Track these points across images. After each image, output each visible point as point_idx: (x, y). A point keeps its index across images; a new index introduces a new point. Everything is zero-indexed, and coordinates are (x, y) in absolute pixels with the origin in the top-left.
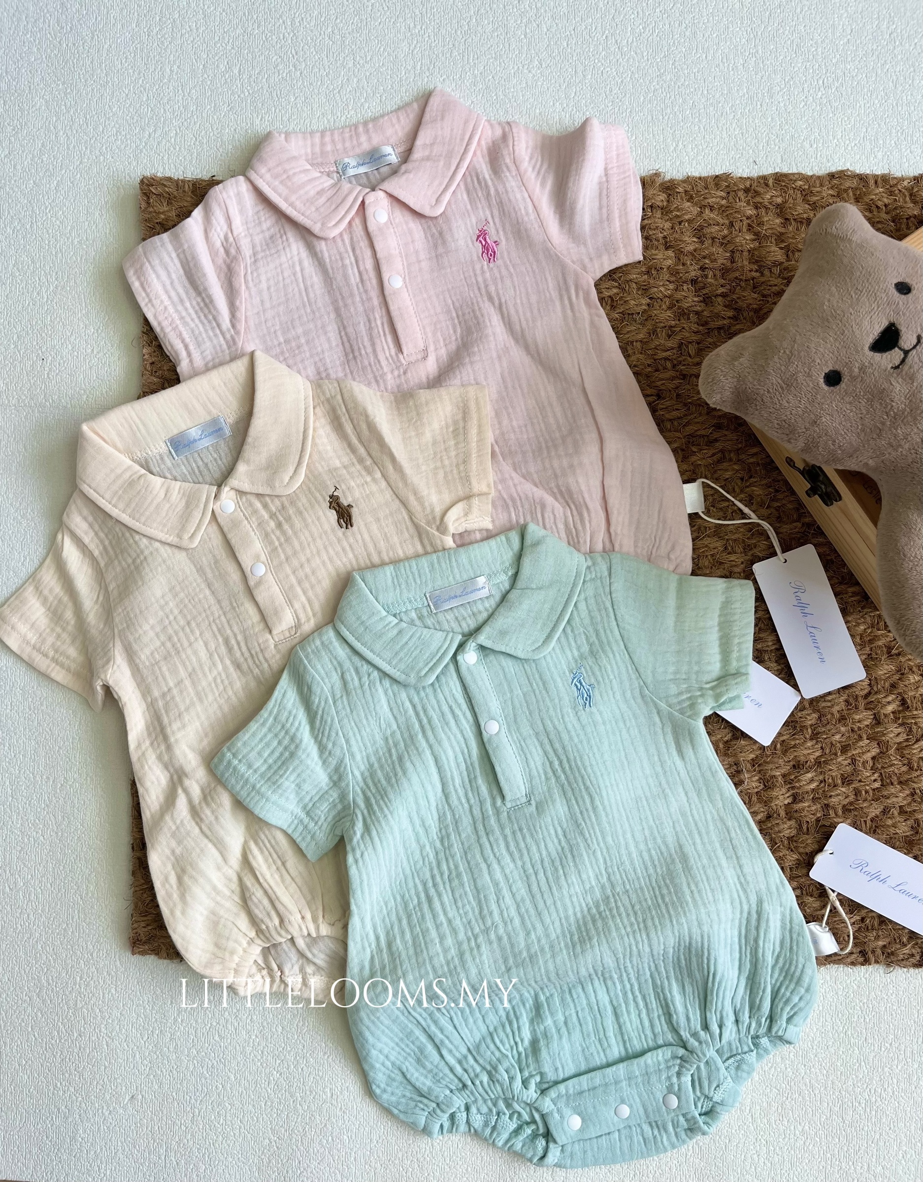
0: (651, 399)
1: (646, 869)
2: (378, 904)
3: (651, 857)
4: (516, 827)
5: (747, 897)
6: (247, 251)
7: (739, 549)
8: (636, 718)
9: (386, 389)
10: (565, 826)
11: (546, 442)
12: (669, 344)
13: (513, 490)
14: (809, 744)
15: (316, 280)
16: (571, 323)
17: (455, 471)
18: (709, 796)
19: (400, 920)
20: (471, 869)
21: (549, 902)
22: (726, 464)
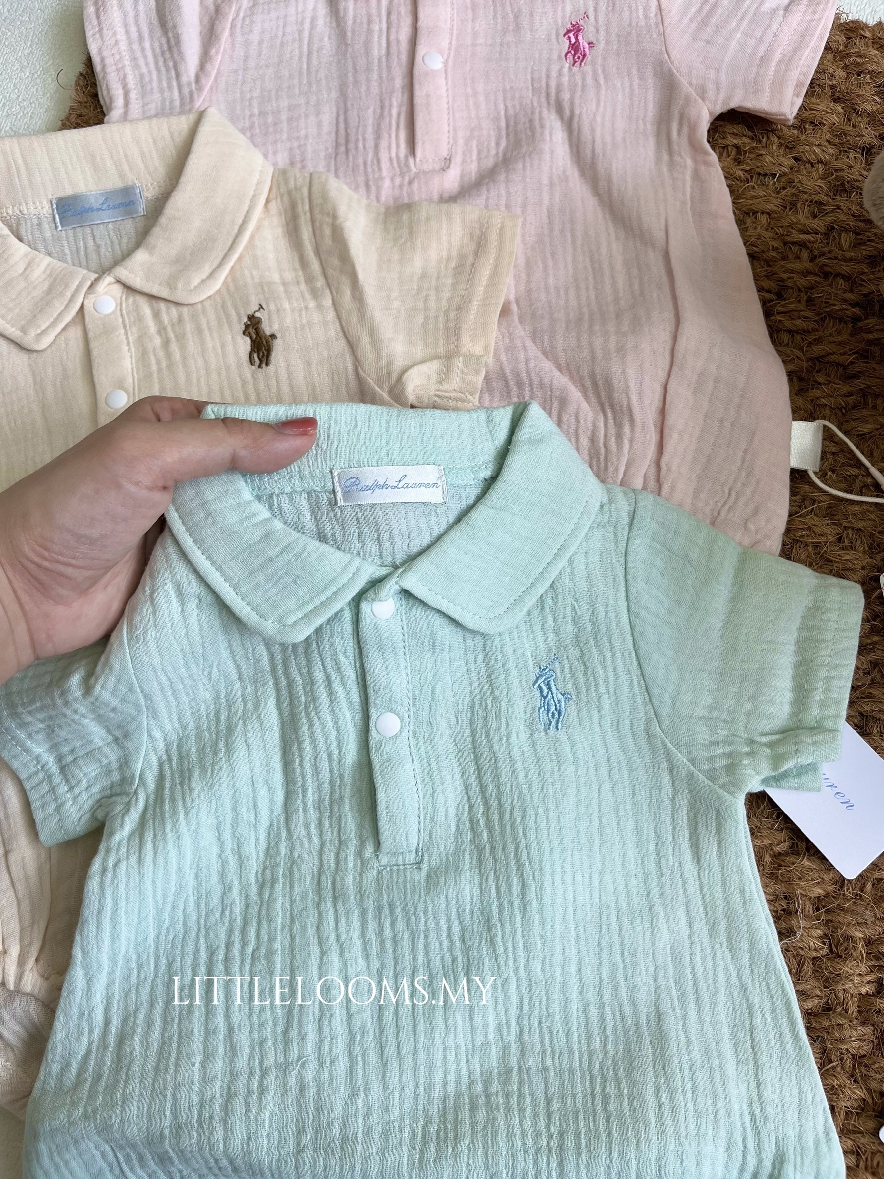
0: (767, 295)
1: (589, 1038)
2: (127, 961)
3: (602, 1019)
4: (384, 901)
5: (759, 1145)
8: (630, 770)
10: (468, 921)
11: (591, 314)
12: (815, 224)
13: (522, 366)
16: (665, 169)
17: (441, 319)
18: (729, 939)
19: (152, 1003)
20: (292, 950)
21: (406, 1048)
22: (865, 412)
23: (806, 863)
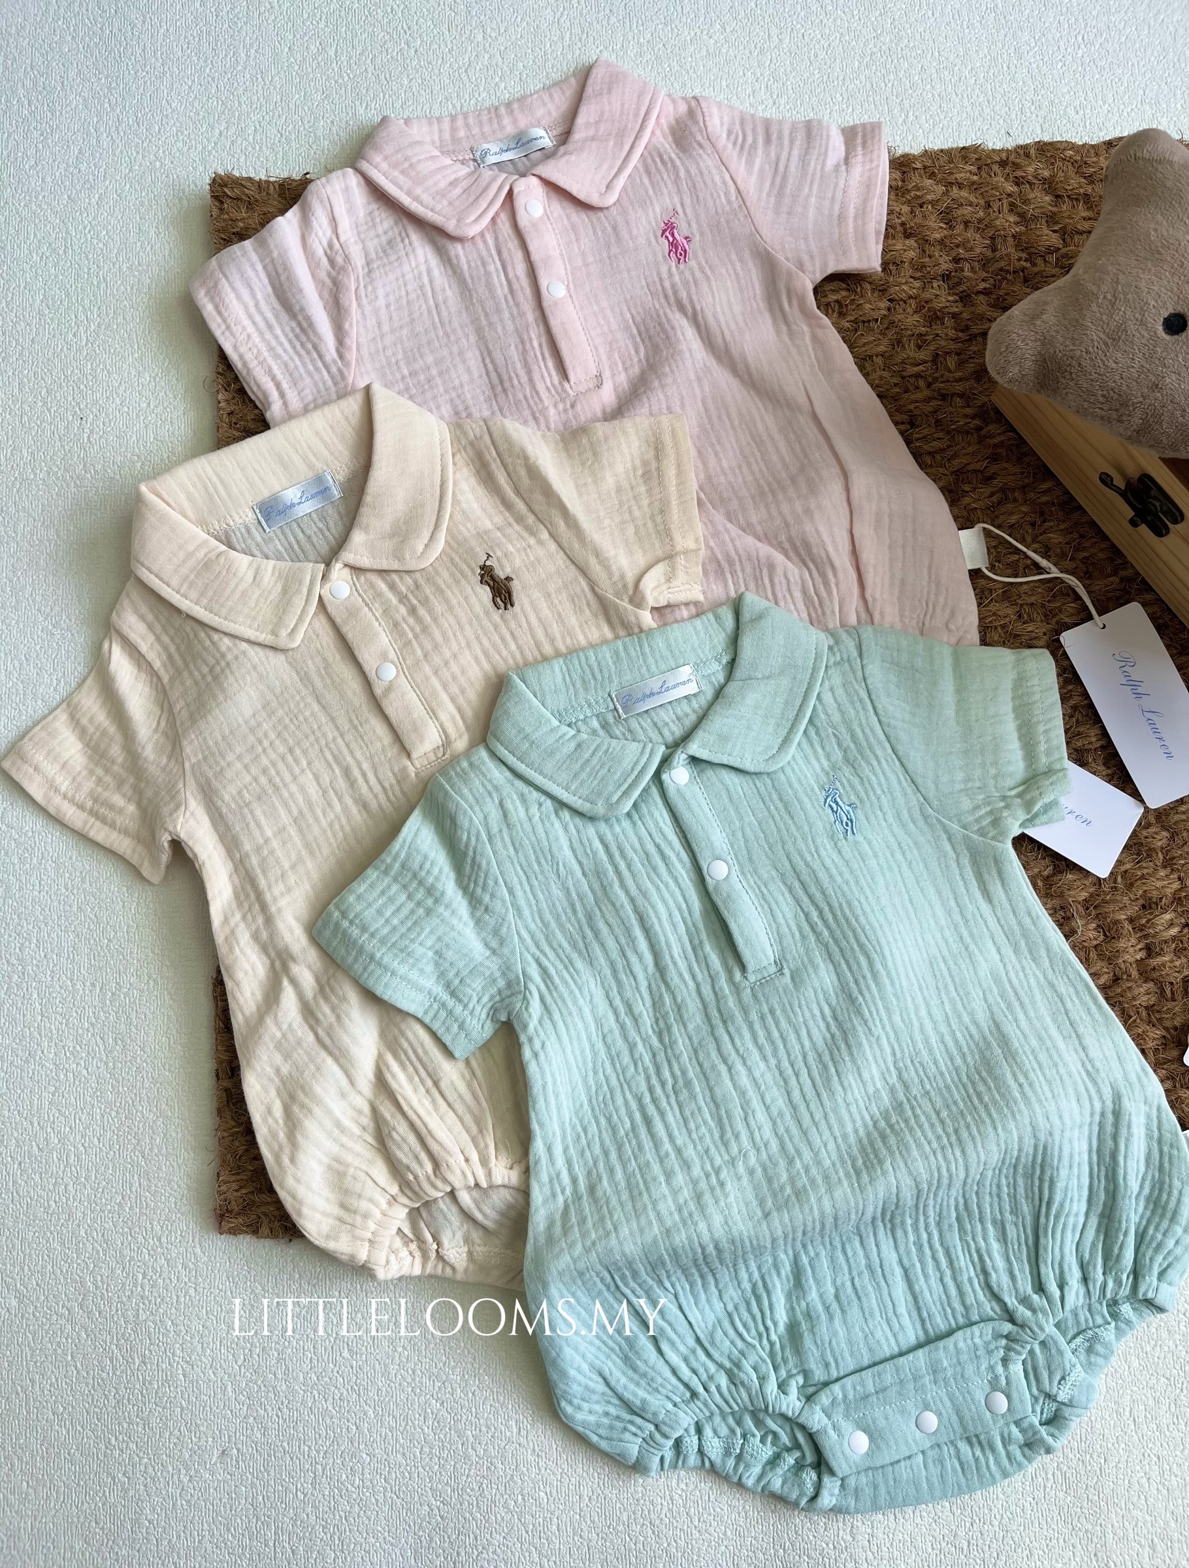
0: (902, 427)
1: (952, 1059)
2: (573, 1128)
3: (956, 1042)
4: (765, 1009)
5: (1099, 1091)
6: (358, 260)
7: (1037, 617)
8: (919, 848)
9: (549, 429)
10: (834, 1003)
11: (769, 485)
12: (922, 355)
13: (730, 547)
14: (1162, 873)
15: (450, 294)
16: (787, 339)
17: (650, 524)
18: (1030, 952)
19: (606, 1153)
20: (704, 1074)
21: (818, 1116)
22: (1010, 506)
23: (1070, 876)
